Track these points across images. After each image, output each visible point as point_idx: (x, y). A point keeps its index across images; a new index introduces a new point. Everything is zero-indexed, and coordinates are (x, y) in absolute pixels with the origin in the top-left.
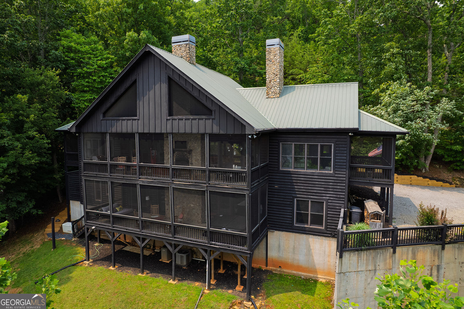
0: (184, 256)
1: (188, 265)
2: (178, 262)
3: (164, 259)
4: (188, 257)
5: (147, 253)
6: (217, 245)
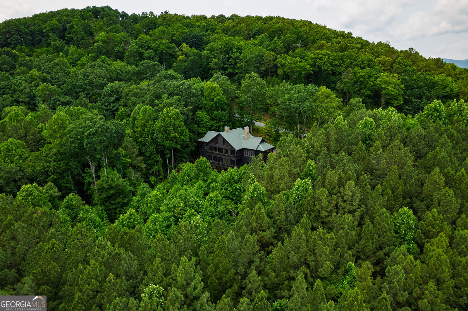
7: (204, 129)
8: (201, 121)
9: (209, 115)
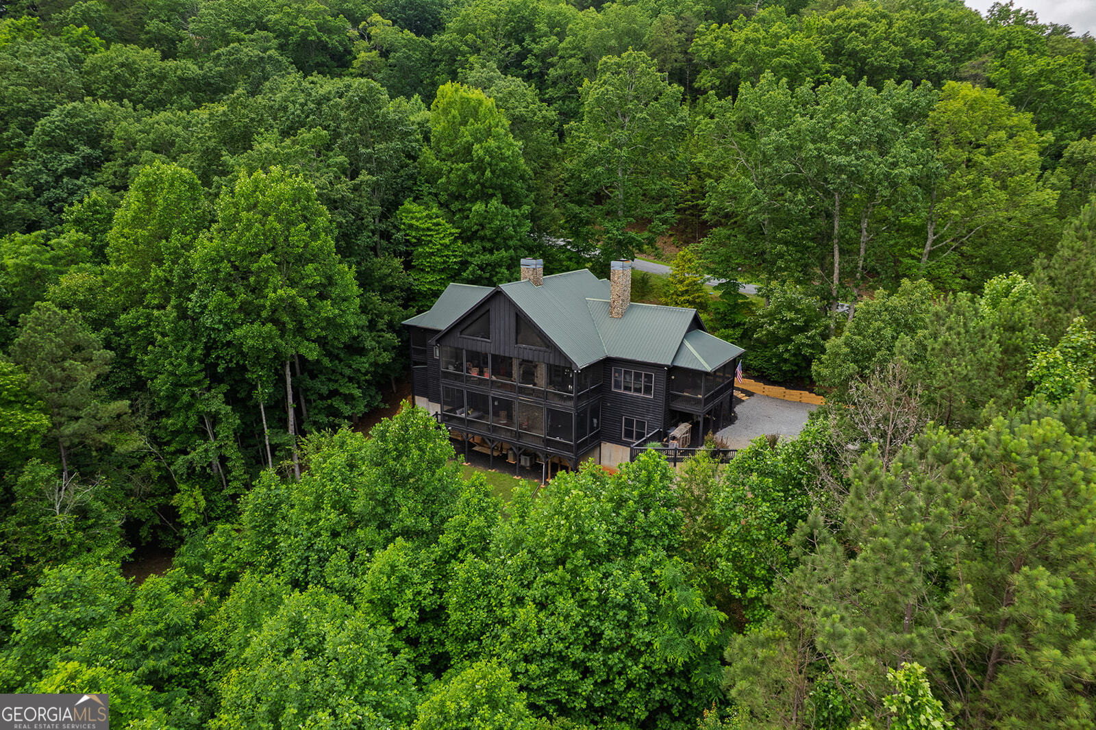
0: (528, 458)
1: (531, 466)
2: (523, 463)
3: (511, 460)
4: (531, 461)
5: (496, 454)
6: (550, 450)
7: (430, 278)
8: (419, 242)
9: (450, 221)
